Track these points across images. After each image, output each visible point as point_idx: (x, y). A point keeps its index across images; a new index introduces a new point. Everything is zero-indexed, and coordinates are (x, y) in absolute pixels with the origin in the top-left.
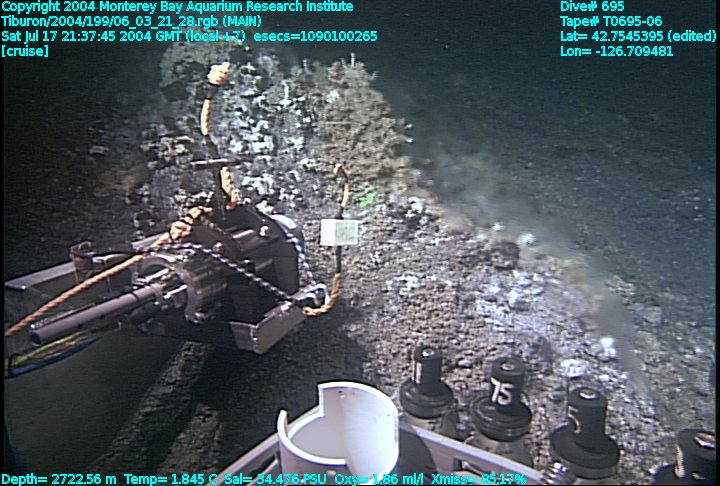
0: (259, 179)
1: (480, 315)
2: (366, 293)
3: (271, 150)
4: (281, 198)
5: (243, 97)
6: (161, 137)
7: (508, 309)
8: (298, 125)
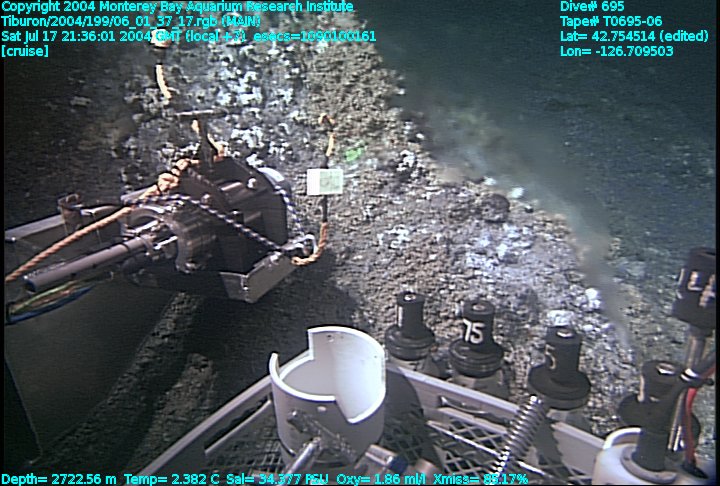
0: (248, 131)
1: (470, 268)
2: (358, 246)
3: (260, 102)
4: (271, 151)
5: (228, 46)
6: (145, 88)
7: (497, 262)
8: (288, 76)
